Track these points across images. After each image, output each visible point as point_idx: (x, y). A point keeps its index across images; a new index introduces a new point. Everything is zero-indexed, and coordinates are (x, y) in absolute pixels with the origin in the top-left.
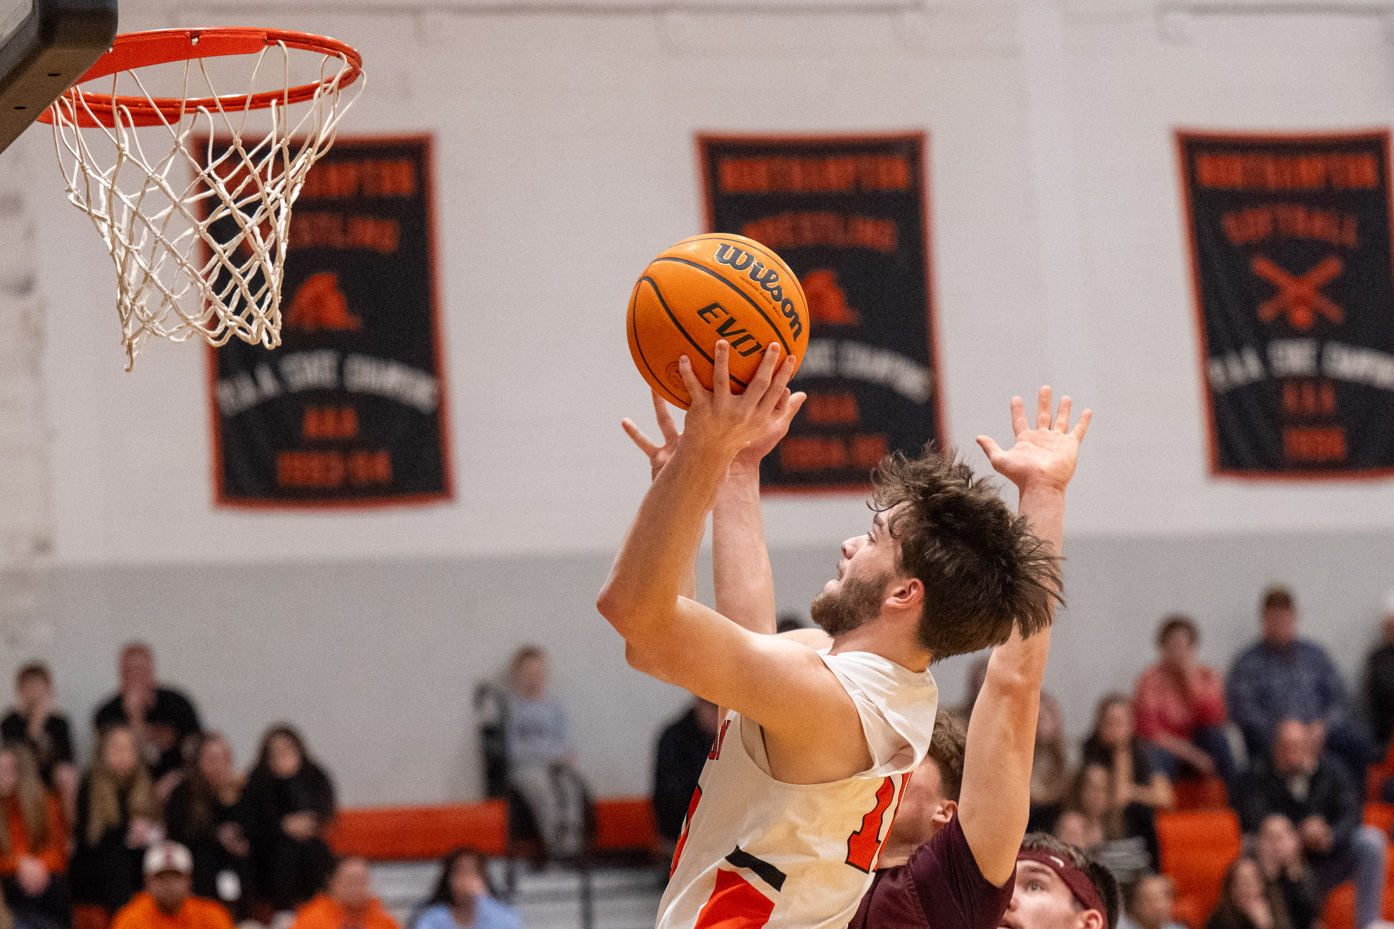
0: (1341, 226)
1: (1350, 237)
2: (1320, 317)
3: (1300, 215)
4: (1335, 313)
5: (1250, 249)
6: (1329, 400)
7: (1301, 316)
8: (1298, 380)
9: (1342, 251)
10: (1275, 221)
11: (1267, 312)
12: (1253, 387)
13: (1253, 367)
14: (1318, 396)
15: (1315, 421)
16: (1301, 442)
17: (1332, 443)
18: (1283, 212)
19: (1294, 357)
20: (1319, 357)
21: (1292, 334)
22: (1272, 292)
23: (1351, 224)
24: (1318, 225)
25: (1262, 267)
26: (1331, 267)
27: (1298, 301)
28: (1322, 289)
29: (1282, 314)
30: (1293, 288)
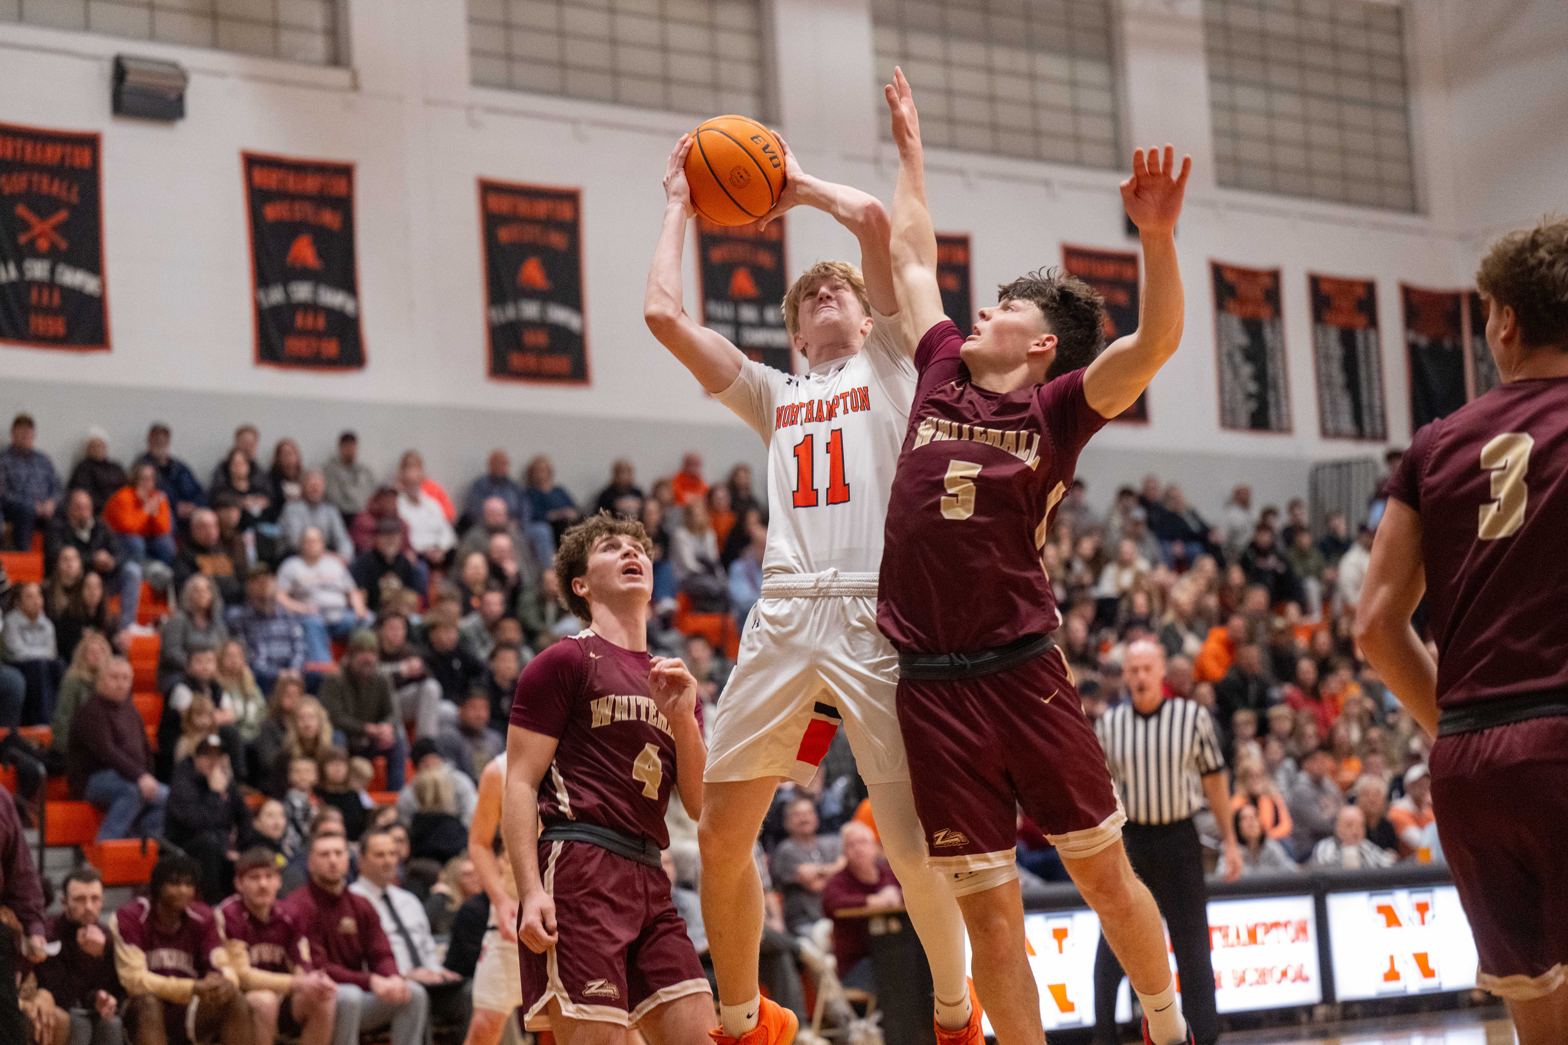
0: (69, 189)
1: (74, 198)
2: (54, 247)
3: (45, 181)
4: (63, 245)
5: (14, 198)
6: (57, 299)
7: (43, 244)
8: (39, 284)
9: (68, 205)
10: (30, 182)
11: (23, 239)
12: (12, 284)
13: (13, 273)
14: (51, 296)
15: (48, 311)
16: (39, 324)
17: (58, 326)
18: (35, 178)
19: (38, 270)
20: (52, 271)
21: (37, 255)
22: (26, 227)
23: (75, 189)
24: (55, 189)
25: (21, 210)
26: (62, 215)
27: (41, 235)
28: (56, 228)
29: (32, 242)
30: (39, 226)
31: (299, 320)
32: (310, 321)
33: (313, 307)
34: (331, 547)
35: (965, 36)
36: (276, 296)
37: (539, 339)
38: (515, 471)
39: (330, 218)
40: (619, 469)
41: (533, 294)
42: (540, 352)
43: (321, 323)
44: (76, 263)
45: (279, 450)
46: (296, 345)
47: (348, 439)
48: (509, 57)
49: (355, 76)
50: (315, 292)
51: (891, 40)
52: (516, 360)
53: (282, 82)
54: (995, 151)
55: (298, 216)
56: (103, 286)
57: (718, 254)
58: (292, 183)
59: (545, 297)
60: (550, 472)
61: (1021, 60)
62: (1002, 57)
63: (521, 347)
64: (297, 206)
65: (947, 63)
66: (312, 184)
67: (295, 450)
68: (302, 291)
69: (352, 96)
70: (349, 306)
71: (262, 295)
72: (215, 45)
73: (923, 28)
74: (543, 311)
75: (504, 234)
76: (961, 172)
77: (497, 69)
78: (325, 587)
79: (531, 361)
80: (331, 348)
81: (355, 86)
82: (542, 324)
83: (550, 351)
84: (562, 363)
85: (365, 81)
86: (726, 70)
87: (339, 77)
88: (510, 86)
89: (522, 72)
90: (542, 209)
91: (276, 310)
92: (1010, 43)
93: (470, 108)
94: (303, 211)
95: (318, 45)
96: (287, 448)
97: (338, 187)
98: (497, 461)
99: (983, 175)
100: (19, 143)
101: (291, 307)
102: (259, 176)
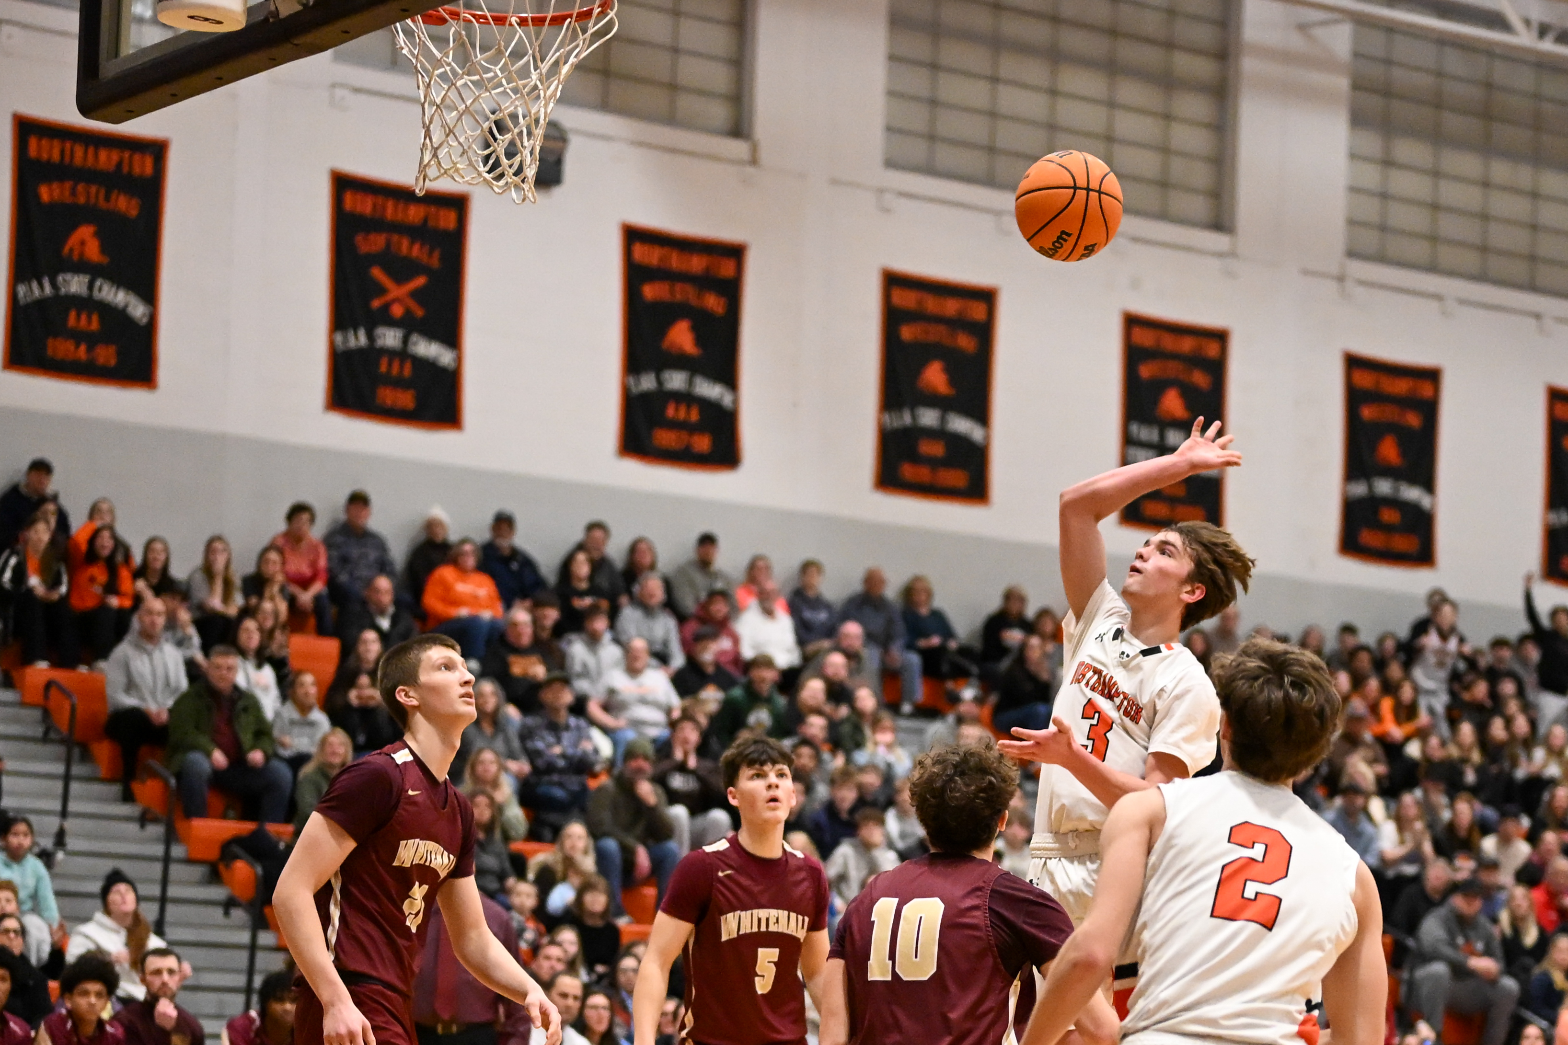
0: (430, 253)
1: (435, 262)
2: (408, 312)
3: (405, 243)
4: (419, 313)
5: (371, 259)
6: (407, 371)
7: (397, 311)
8: (391, 353)
9: (427, 270)
10: (388, 243)
11: (376, 304)
12: (360, 351)
13: (363, 340)
14: (402, 367)
15: (399, 383)
16: (388, 396)
17: (406, 399)
18: (395, 238)
19: (390, 338)
20: (405, 340)
21: (392, 323)
22: (382, 291)
23: (437, 254)
24: (416, 251)
25: (377, 273)
26: (420, 281)
27: (394, 301)
28: (415, 295)
29: (386, 307)
30: (396, 291)
31: (670, 412)
32: (682, 414)
33: (686, 398)
34: (662, 657)
35: (1460, 144)
36: (647, 383)
37: (934, 449)
38: (891, 591)
39: (713, 303)
40: (1012, 596)
41: (933, 400)
42: (934, 463)
43: (694, 416)
44: (431, 335)
45: (634, 549)
46: (665, 438)
47: (707, 541)
48: (932, 138)
49: (754, 149)
50: (691, 383)
51: (1371, 143)
52: (908, 471)
53: (673, 151)
54: (1481, 277)
55: (679, 297)
56: (459, 360)
57: (1146, 371)
58: (676, 261)
59: (944, 405)
60: (929, 594)
61: (1524, 175)
62: (1501, 170)
63: (916, 458)
64: (678, 287)
65: (1436, 174)
66: (697, 264)
67: (651, 550)
68: (676, 380)
69: (750, 170)
70: (727, 400)
71: (631, 381)
72: (605, 106)
73: (1412, 132)
74: (943, 420)
75: (907, 333)
76: (1438, 297)
77: (918, 150)
78: (644, 701)
79: (923, 474)
80: (703, 443)
81: (754, 161)
82: (941, 434)
83: (947, 462)
84: (957, 478)
85: (764, 154)
86: (1177, 166)
87: (738, 148)
88: (930, 170)
89: (945, 156)
90: (951, 307)
91: (645, 396)
92: (1510, 155)
93: (881, 191)
94: (684, 293)
95: (719, 113)
96: (643, 546)
97: (727, 269)
98: (872, 580)
99: (1462, 302)
100: (380, 200)
101: (663, 396)
102: (640, 252)
